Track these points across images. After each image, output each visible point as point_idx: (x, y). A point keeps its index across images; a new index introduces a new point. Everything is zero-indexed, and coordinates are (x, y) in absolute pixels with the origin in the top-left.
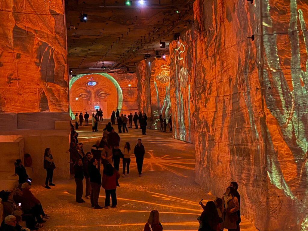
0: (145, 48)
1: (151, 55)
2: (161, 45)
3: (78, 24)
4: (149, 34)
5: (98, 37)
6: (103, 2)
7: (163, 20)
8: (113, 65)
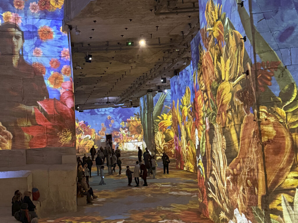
0: (147, 83)
1: (153, 90)
2: (162, 81)
3: (84, 64)
4: (151, 71)
5: (103, 75)
6: (106, 43)
7: (164, 58)
8: (117, 100)
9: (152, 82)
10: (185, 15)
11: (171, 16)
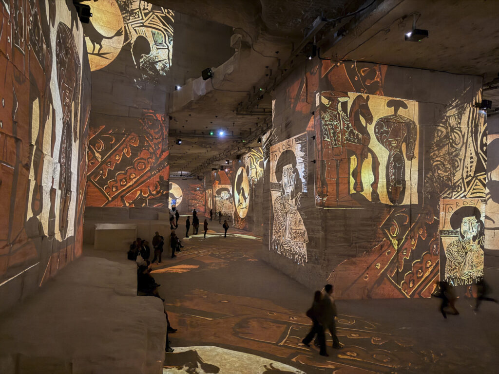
0: (214, 163)
1: (217, 168)
5: (183, 155)
7: (232, 145)
9: (217, 163)
10: (256, 117)
11: (246, 116)
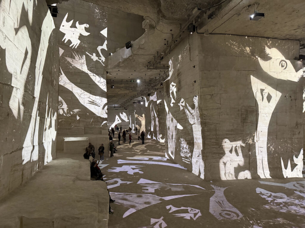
2: (141, 98)
4: (138, 94)
5: (116, 95)
6: (121, 80)
7: (145, 88)
8: (118, 106)
11: (153, 70)
